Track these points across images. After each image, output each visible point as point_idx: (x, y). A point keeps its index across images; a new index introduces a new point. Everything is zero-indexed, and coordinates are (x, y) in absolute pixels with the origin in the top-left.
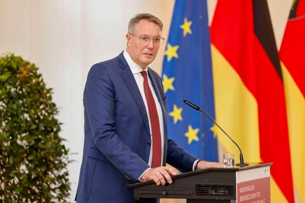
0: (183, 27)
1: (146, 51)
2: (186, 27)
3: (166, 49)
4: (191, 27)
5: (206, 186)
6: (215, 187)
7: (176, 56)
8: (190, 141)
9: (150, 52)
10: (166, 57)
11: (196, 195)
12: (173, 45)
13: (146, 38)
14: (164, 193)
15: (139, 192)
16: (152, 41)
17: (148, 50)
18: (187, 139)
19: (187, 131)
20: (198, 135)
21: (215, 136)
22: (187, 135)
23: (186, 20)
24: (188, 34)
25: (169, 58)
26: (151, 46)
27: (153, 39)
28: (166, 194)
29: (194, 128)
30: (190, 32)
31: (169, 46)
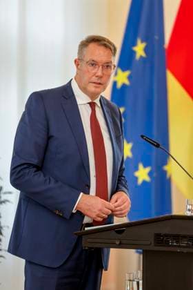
0: (136, 49)
1: (94, 79)
2: (140, 49)
3: (116, 74)
4: (146, 50)
5: (166, 235)
6: (177, 238)
7: (127, 82)
8: (140, 181)
9: (99, 81)
10: (115, 83)
11: (155, 246)
12: (124, 70)
13: (94, 64)
14: (118, 243)
15: (89, 240)
16: (101, 67)
17: (97, 78)
18: (136, 179)
19: (137, 169)
20: (150, 174)
21: (168, 176)
22: (137, 174)
23: (139, 41)
24: (141, 57)
25: (119, 85)
26: (99, 73)
27: (103, 66)
28: (120, 244)
29: (145, 166)
30: (144, 55)
31: (120, 71)
